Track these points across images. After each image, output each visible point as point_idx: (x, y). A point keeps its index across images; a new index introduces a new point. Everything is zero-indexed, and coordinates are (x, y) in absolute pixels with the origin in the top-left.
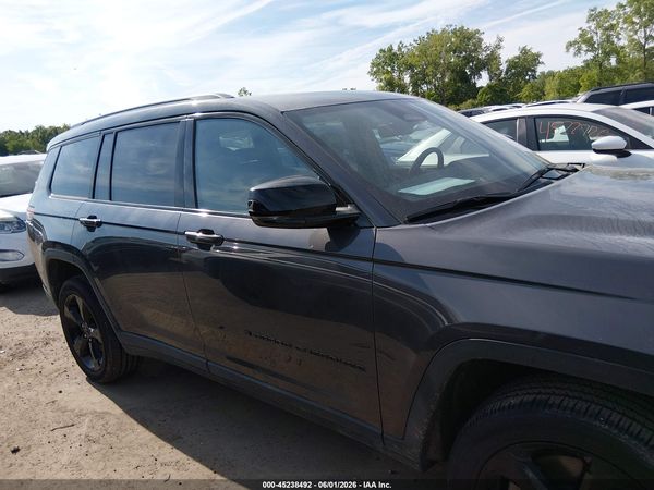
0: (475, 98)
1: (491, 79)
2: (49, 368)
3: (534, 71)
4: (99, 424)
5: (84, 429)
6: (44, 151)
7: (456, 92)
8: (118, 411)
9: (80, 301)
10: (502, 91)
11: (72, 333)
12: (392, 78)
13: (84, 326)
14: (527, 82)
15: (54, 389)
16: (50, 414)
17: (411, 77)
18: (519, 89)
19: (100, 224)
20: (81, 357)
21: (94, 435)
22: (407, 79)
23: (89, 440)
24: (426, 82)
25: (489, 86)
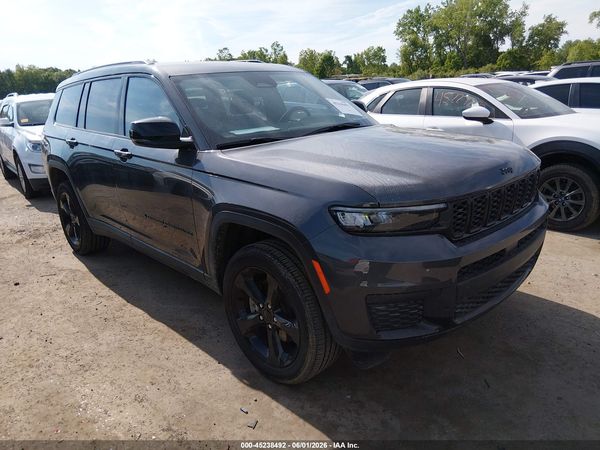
0: (495, 63)
1: (513, 45)
2: (51, 244)
3: (557, 40)
4: (70, 276)
5: (61, 277)
6: (54, 92)
7: (477, 56)
8: (86, 269)
9: (68, 197)
10: (521, 57)
11: (65, 220)
12: (417, 38)
13: (72, 215)
14: (549, 49)
15: (50, 256)
16: (43, 269)
17: (436, 38)
18: (539, 57)
19: (77, 144)
20: (70, 237)
21: (66, 280)
22: (431, 40)
23: (62, 282)
24: (449, 45)
25: (509, 52)
